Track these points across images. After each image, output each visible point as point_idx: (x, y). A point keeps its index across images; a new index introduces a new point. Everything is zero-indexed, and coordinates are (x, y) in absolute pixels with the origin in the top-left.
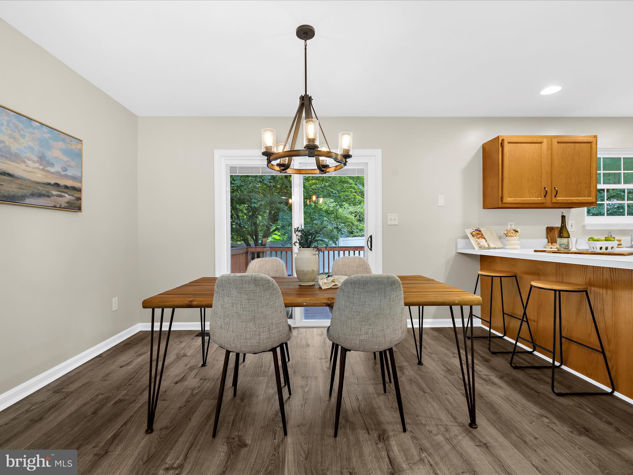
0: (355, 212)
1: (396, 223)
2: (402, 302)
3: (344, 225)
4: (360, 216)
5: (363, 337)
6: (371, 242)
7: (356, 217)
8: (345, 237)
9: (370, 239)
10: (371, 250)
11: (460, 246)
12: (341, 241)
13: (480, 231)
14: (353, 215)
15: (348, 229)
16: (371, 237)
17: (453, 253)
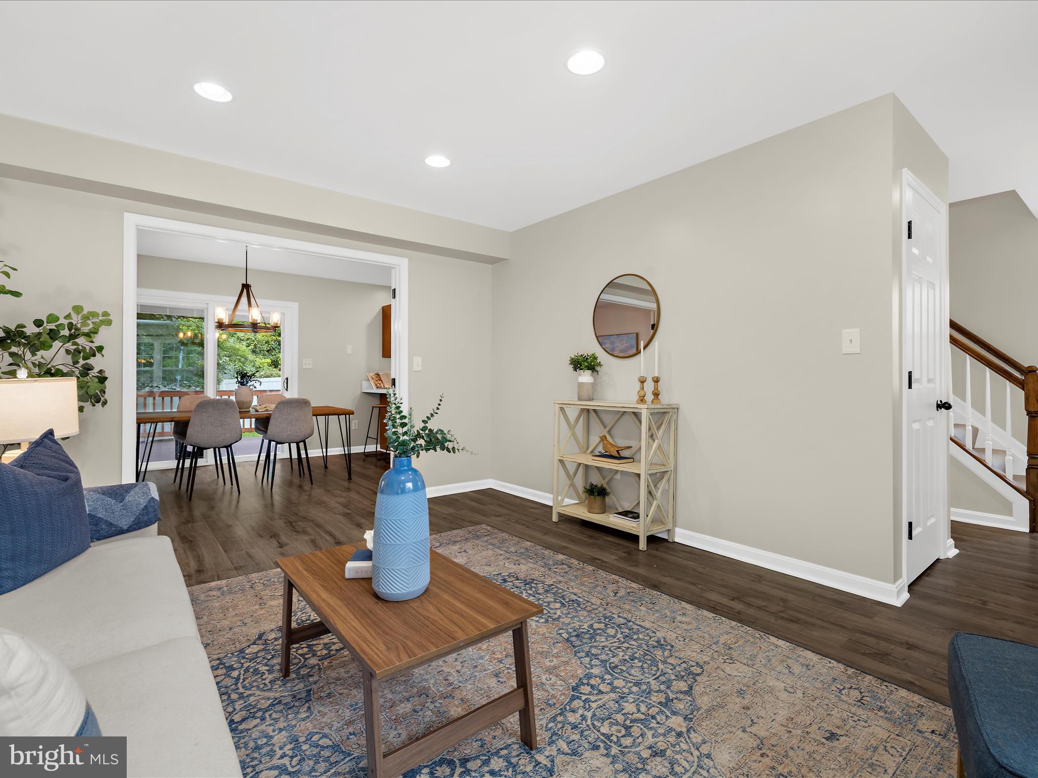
0: (248, 339)
1: (310, 367)
2: (311, 414)
3: (228, 359)
4: (255, 345)
5: (289, 433)
6: (287, 383)
7: (248, 346)
8: (230, 379)
9: (286, 381)
10: (287, 390)
11: (363, 388)
12: (224, 385)
13: (379, 375)
14: (244, 343)
15: (236, 366)
16: (287, 379)
17: (359, 392)
